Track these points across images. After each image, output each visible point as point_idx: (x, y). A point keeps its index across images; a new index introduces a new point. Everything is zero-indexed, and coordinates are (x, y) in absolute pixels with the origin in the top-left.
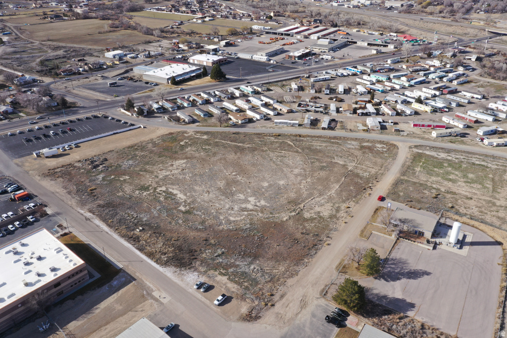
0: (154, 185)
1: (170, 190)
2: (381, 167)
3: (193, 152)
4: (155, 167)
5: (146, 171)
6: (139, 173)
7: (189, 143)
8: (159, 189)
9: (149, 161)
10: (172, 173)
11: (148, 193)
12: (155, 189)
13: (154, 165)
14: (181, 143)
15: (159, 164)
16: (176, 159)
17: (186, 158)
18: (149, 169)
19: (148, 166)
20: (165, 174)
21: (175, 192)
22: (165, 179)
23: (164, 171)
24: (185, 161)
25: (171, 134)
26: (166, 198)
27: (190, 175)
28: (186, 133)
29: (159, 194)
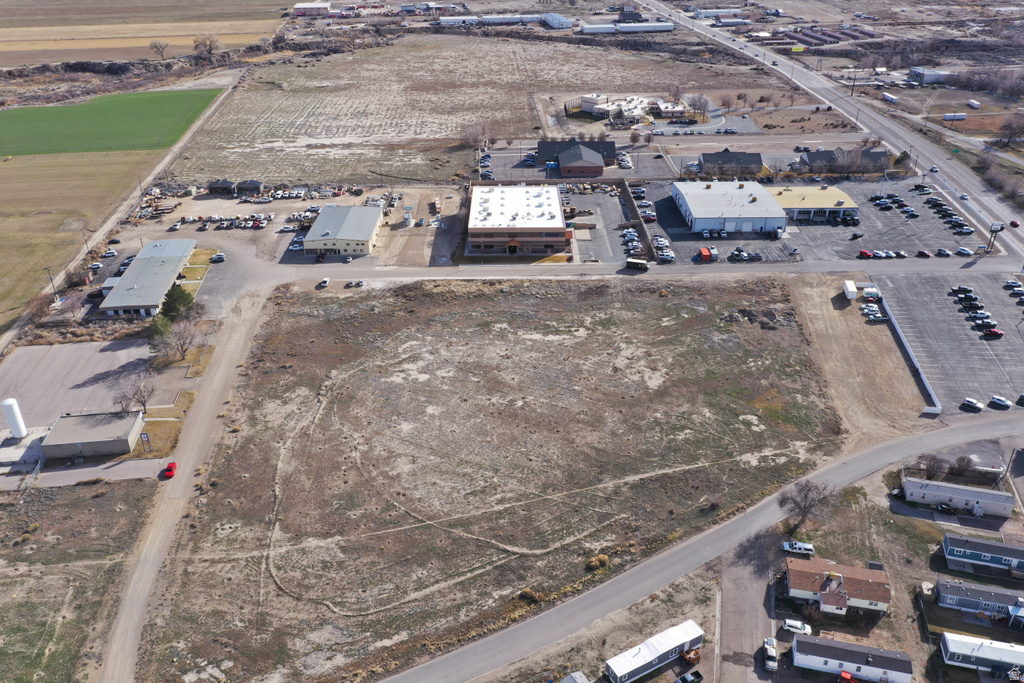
1: (565, 337)
2: (186, 573)
3: (683, 409)
4: (668, 353)
5: (668, 342)
6: (665, 335)
7: (740, 426)
8: (583, 330)
9: (703, 357)
10: (622, 358)
12: (590, 329)
13: (681, 356)
14: (752, 417)
15: (678, 361)
16: (676, 383)
17: (663, 393)
18: (671, 347)
19: (682, 349)
20: (629, 351)
21: (554, 337)
22: (610, 346)
23: (639, 354)
24: (653, 387)
25: (835, 431)
26: (548, 326)
27: (585, 367)
28: (812, 449)
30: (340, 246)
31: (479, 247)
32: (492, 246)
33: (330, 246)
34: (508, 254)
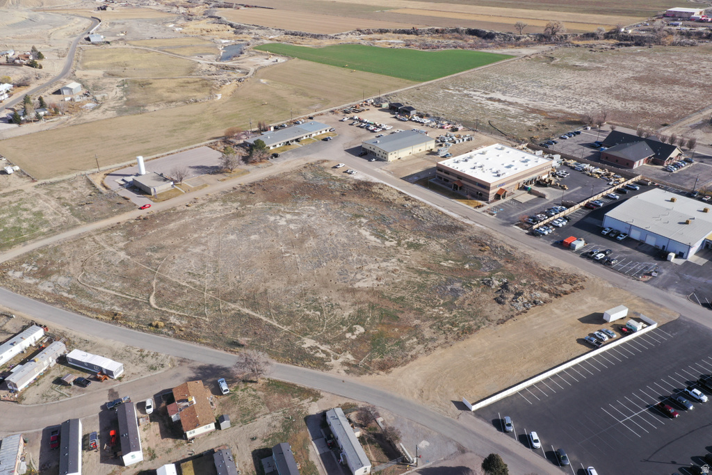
0: (401, 249)
1: (379, 241)
2: (83, 238)
3: (342, 304)
4: (406, 277)
5: (420, 272)
6: (429, 268)
7: (345, 329)
8: (394, 243)
9: (418, 290)
10: (377, 265)
11: (407, 240)
12: (399, 244)
13: (409, 282)
14: (362, 330)
15: (401, 283)
16: (372, 291)
17: (354, 291)
18: (416, 275)
19: (418, 280)
20: (389, 264)
21: (373, 238)
22: (387, 257)
23: (391, 268)
24: (356, 285)
25: (384, 367)
26: (384, 231)
27: (350, 258)
28: (348, 364)
29: (392, 238)
30: (376, 151)
31: (441, 178)
32: (447, 181)
33: (372, 150)
34: (451, 189)
